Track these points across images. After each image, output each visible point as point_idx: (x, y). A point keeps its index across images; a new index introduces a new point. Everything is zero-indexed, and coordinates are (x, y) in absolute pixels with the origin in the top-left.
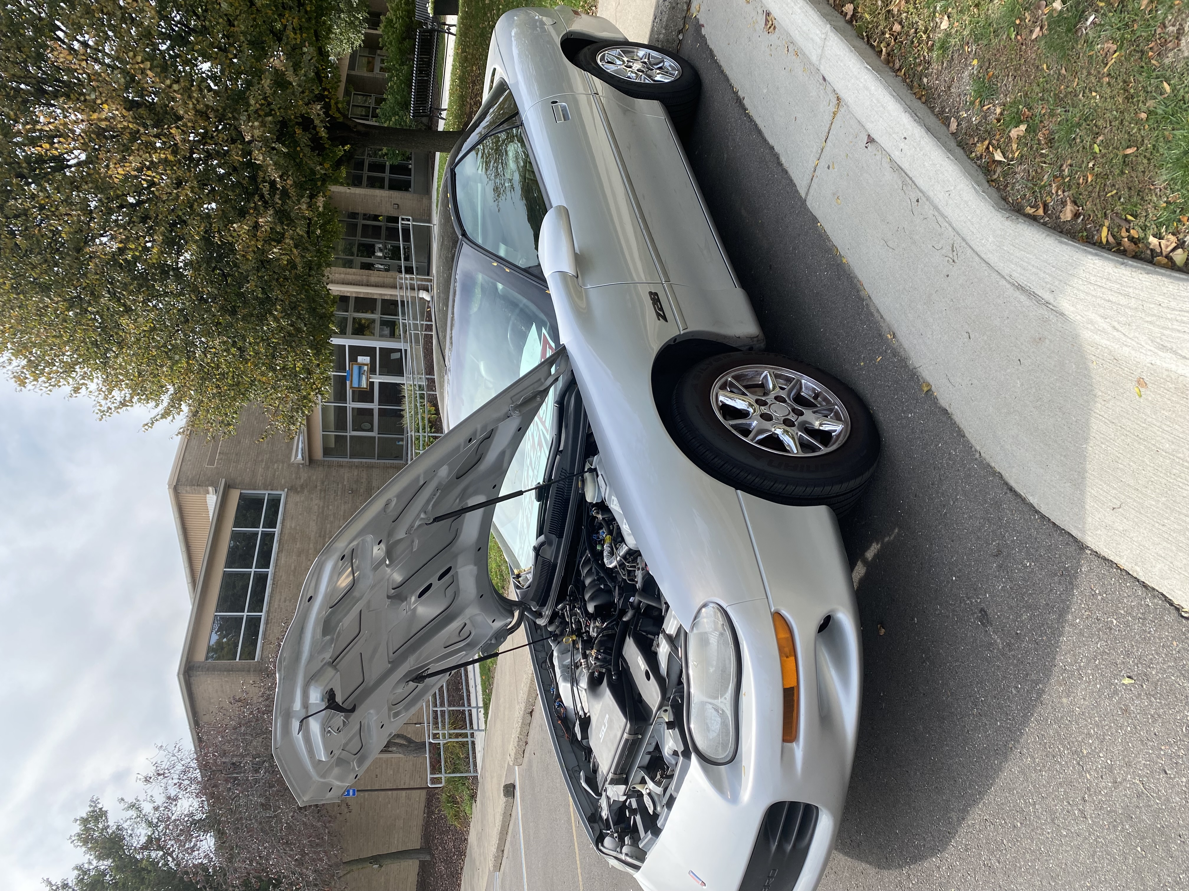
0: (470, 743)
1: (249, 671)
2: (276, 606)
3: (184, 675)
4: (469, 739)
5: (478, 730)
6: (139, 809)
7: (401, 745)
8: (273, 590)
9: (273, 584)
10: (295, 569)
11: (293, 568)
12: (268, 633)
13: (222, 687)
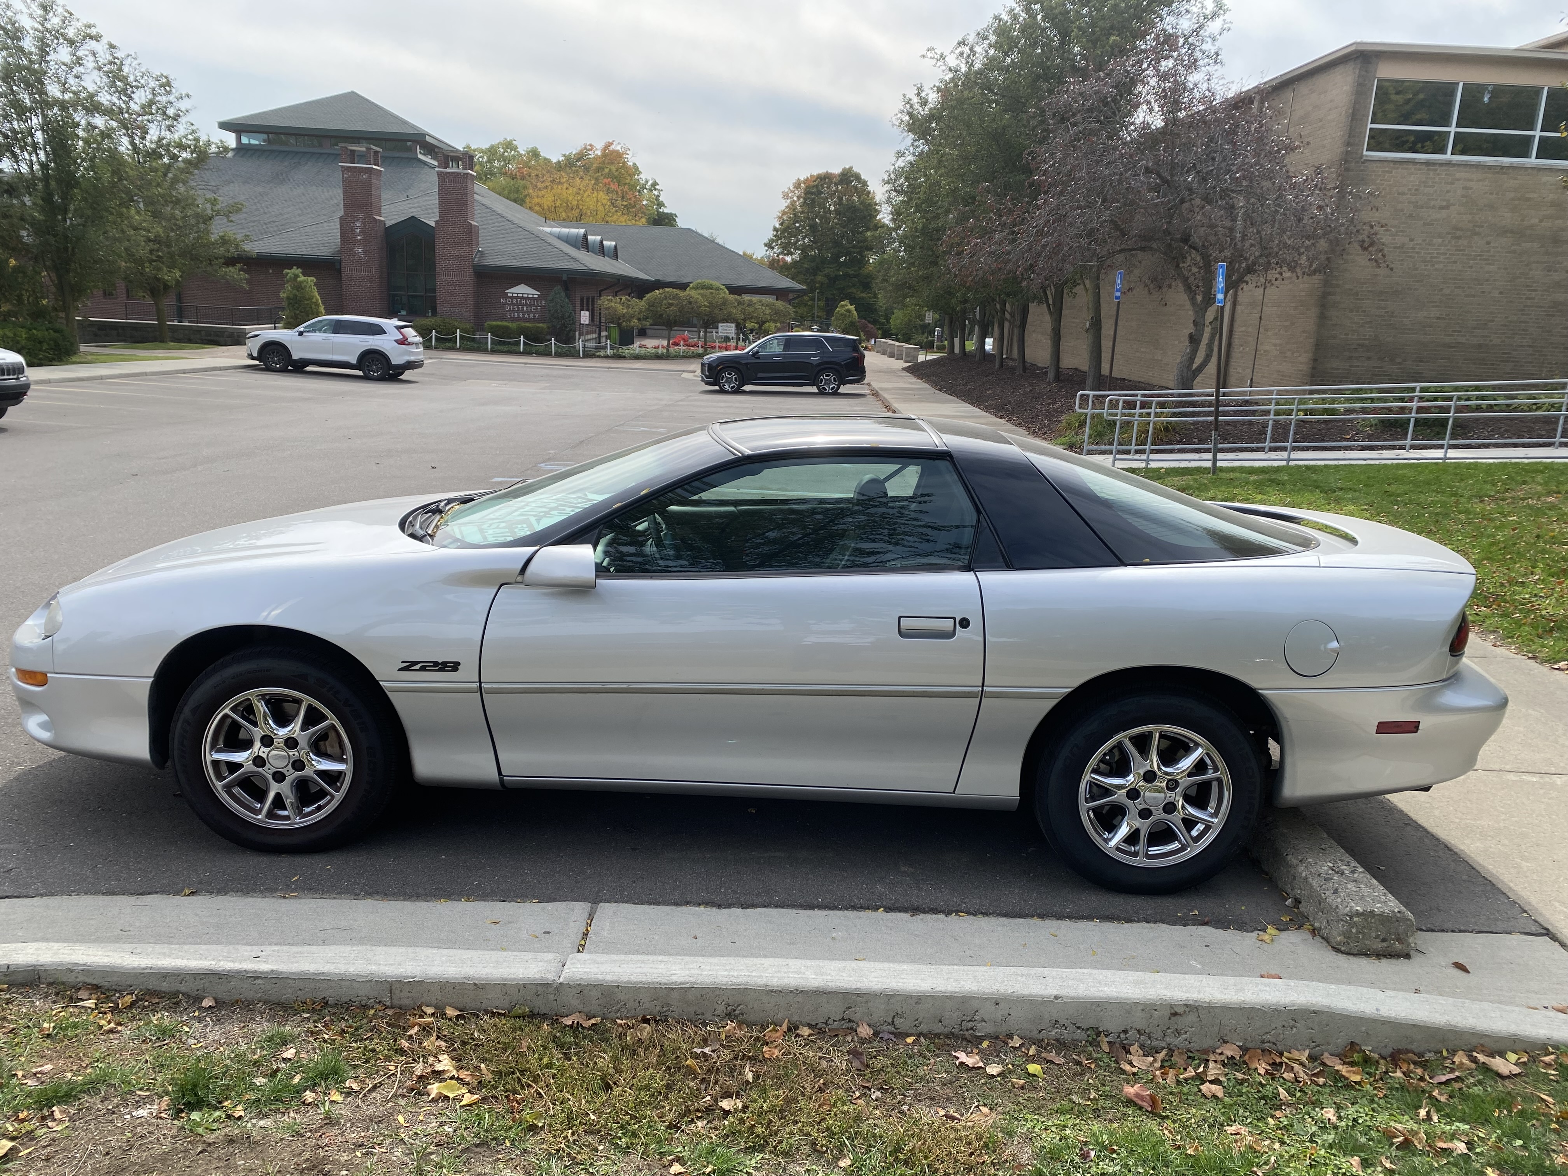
0: (1129, 448)
1: (1348, 144)
2: (1458, 175)
3: (1356, 52)
4: (1133, 447)
5: (1115, 460)
6: (1214, 15)
7: (1192, 360)
8: (1490, 167)
9: (1502, 168)
10: (1528, 200)
11: (1531, 195)
12: (1411, 166)
13: (1336, 108)
